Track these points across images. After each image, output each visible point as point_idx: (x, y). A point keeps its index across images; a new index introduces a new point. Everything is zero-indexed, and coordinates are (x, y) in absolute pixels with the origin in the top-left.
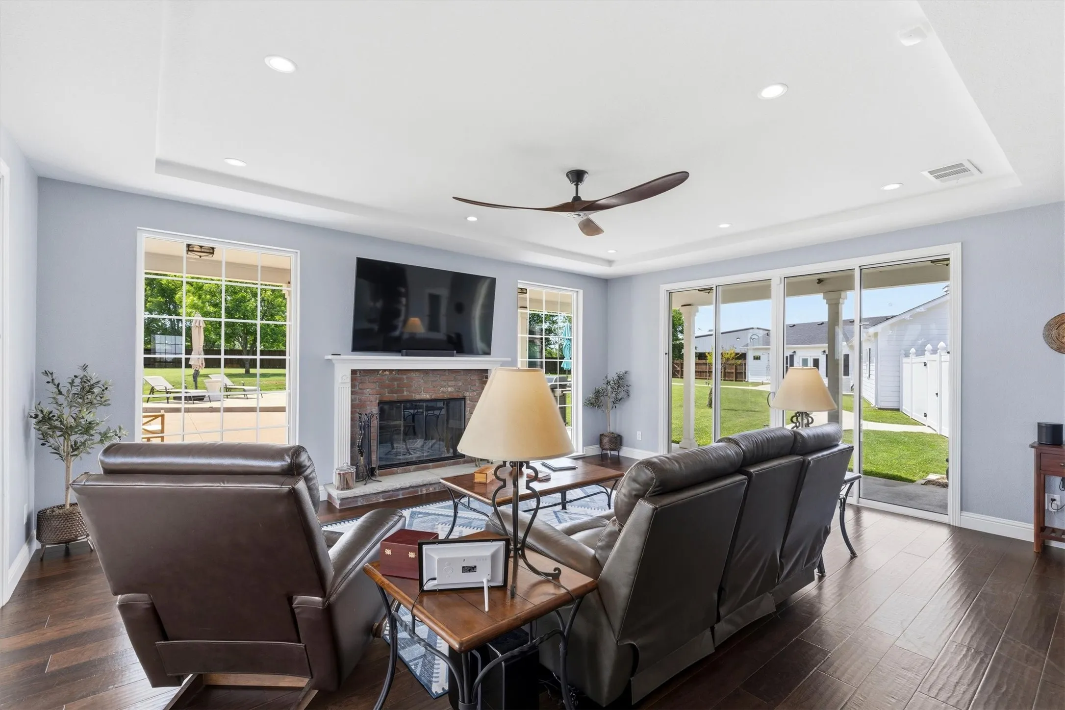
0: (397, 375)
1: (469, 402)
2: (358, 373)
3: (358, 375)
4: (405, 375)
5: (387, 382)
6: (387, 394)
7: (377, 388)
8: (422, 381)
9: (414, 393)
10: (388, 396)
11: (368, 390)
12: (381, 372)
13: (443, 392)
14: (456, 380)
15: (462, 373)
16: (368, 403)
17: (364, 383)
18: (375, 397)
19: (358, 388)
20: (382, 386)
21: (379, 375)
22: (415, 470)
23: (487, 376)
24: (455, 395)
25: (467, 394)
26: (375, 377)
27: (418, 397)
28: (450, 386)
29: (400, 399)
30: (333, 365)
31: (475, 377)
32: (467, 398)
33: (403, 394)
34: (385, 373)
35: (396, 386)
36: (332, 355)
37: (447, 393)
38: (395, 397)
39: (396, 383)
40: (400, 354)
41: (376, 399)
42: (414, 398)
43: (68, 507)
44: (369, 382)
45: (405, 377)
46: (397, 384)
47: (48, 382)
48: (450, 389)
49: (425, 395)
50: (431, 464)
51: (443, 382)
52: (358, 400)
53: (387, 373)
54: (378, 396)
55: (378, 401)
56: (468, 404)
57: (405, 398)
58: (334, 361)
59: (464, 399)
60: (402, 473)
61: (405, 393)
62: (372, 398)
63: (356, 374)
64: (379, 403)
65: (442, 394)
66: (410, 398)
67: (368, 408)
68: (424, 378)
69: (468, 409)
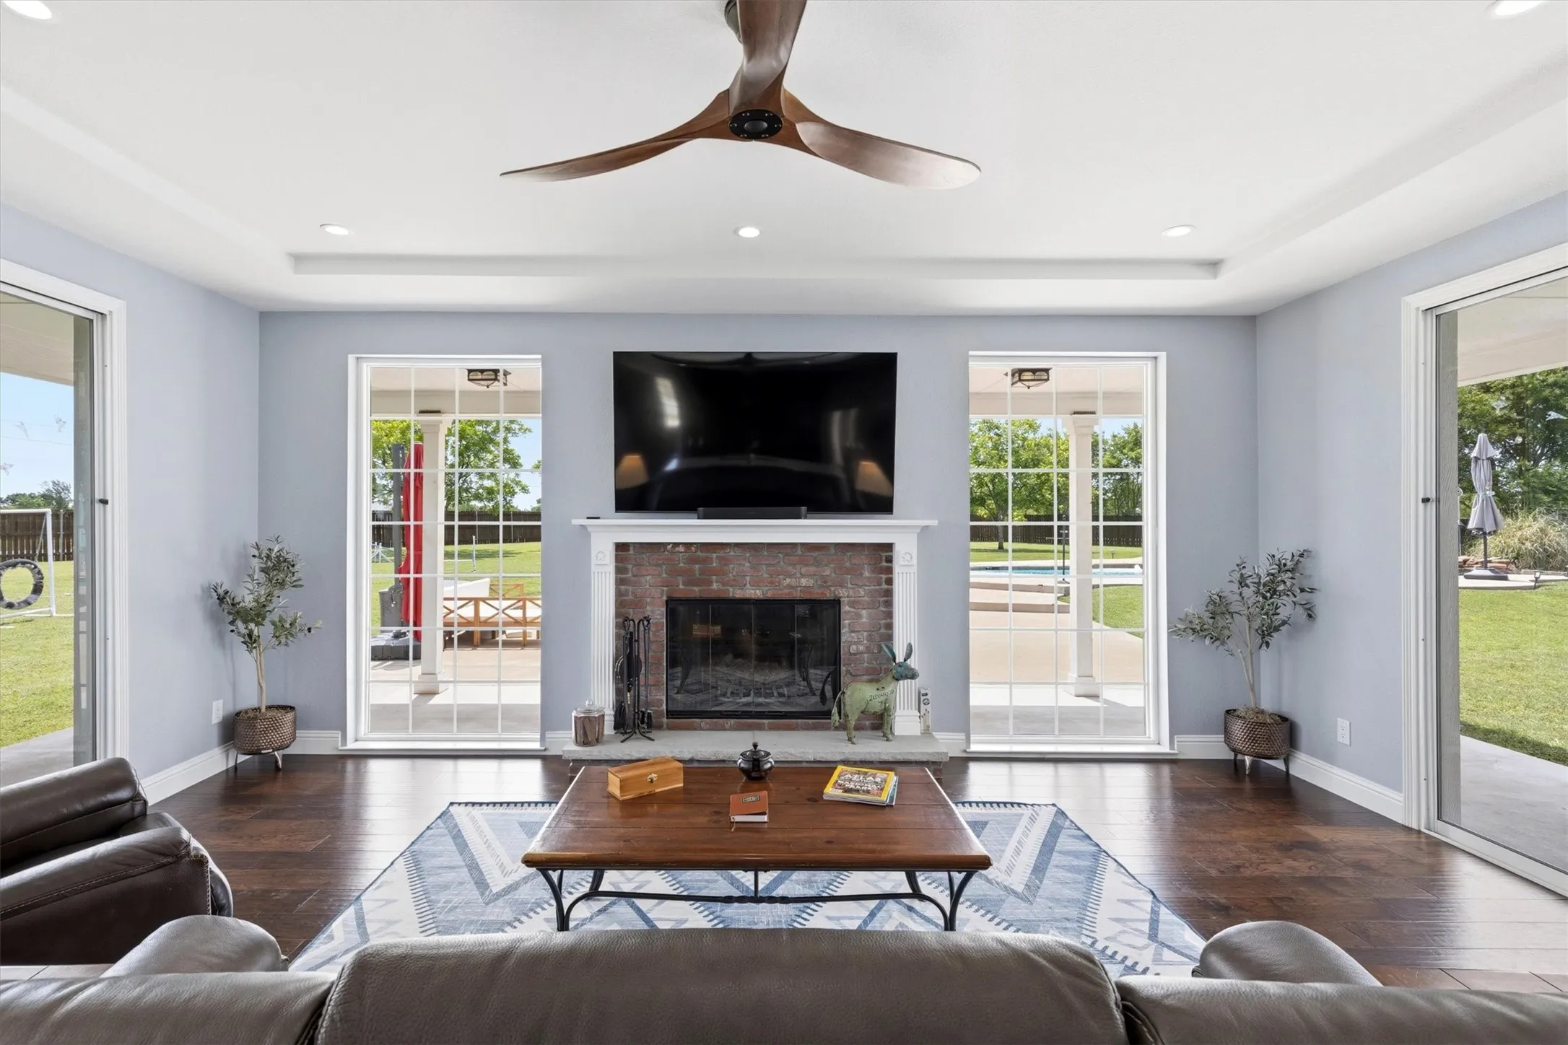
0: (699, 553)
1: (847, 608)
2: (631, 548)
3: (631, 552)
4: (715, 553)
5: (682, 565)
6: (681, 587)
7: (664, 575)
8: (747, 564)
9: (731, 586)
10: (683, 589)
11: (648, 578)
12: (670, 547)
13: (790, 586)
14: (818, 563)
15: (833, 551)
16: (648, 600)
17: (642, 565)
18: (659, 590)
19: (630, 575)
20: (674, 572)
21: (666, 553)
22: (733, 729)
23: (891, 557)
24: (817, 594)
25: (842, 593)
26: (659, 556)
27: (738, 594)
28: (803, 576)
29: (706, 595)
30: (589, 535)
31: (862, 559)
32: (844, 600)
33: (712, 587)
34: (677, 549)
35: (697, 573)
36: (588, 518)
37: (799, 589)
38: (696, 591)
39: (697, 566)
40: (696, 515)
41: (662, 595)
42: (731, 595)
43: (263, 710)
44: (650, 565)
45: (714, 555)
46: (699, 569)
47: (254, 556)
48: (804, 582)
49: (753, 592)
50: (766, 721)
51: (790, 568)
52: (630, 593)
53: (681, 549)
54: (665, 589)
55: (665, 598)
56: (845, 612)
57: (713, 595)
58: (589, 529)
59: (836, 603)
60: (710, 729)
61: (715, 586)
62: (655, 592)
63: (628, 550)
64: (667, 601)
65: (786, 591)
66: (723, 595)
67: (648, 608)
68: (750, 558)
69: (847, 622)
